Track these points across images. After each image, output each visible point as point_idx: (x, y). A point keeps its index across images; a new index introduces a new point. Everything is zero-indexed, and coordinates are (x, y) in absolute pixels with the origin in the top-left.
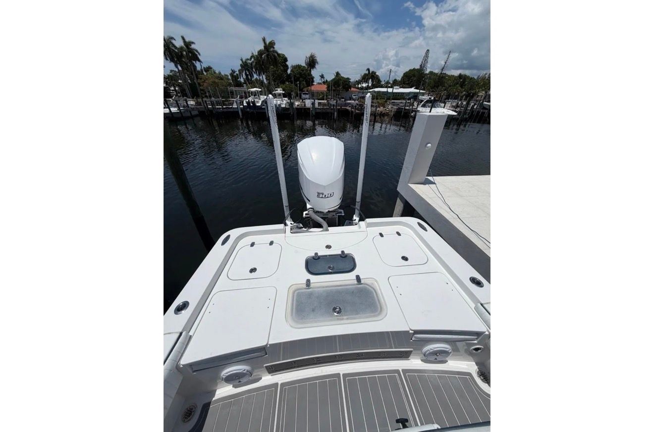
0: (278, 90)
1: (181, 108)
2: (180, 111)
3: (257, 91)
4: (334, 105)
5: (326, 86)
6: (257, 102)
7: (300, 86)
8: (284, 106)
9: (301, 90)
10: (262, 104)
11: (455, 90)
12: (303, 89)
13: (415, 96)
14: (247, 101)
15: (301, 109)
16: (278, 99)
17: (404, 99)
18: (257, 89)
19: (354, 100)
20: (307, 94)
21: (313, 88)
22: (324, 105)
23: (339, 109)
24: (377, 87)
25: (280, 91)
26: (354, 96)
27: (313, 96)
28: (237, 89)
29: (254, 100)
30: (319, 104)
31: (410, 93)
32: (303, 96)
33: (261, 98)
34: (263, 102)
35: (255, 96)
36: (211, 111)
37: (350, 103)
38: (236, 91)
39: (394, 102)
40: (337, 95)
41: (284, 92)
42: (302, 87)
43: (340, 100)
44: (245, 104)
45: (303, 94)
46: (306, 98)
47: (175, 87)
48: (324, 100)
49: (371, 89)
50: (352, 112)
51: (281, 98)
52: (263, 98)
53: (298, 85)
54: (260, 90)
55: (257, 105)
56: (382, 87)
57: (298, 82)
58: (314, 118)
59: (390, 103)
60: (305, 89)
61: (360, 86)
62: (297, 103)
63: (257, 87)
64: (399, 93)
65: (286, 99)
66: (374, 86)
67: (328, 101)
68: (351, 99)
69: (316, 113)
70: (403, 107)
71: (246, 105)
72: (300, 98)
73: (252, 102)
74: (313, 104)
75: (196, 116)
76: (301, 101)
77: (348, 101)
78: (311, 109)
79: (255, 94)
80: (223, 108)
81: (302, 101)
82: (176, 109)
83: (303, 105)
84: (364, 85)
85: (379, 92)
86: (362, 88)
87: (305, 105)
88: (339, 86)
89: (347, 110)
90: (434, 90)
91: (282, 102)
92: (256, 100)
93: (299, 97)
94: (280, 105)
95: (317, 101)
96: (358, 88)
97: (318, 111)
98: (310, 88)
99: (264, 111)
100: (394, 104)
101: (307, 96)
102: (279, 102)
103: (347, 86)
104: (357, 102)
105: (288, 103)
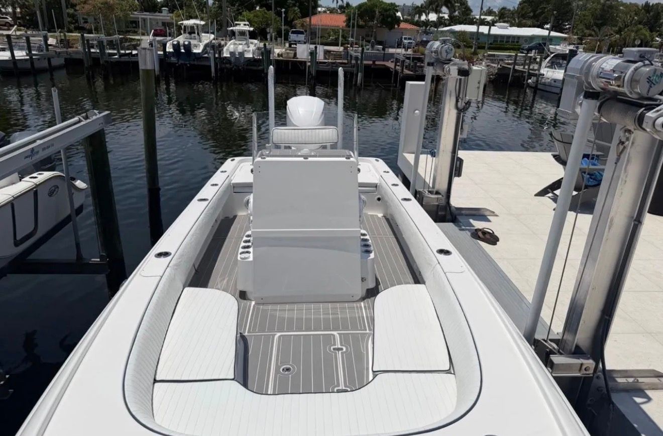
0: (240, 25)
1: (33, 52)
2: (31, 58)
3: (197, 25)
4: (357, 58)
5: (343, 18)
6: (196, 46)
7: (286, 18)
8: (251, 56)
9: (289, 23)
10: (203, 50)
11: (633, 34)
12: (293, 20)
13: (541, 45)
14: (175, 43)
15: (286, 62)
16: (238, 42)
17: (519, 49)
18: (197, 22)
19: (406, 48)
20: (302, 33)
21: (315, 20)
22: (337, 55)
23: (367, 67)
24: (460, 23)
25: (243, 26)
26: (405, 39)
27: (313, 36)
28: (147, 16)
29: (190, 43)
30: (327, 53)
31: (532, 38)
32: (293, 37)
33: (203, 39)
34: (206, 46)
35: (190, 33)
36: (96, 60)
37: (392, 55)
38: (144, 20)
39: (494, 55)
40: (368, 37)
41: (252, 29)
42: (291, 16)
43: (373, 47)
44: (169, 49)
45: (293, 32)
46: (299, 42)
47: (14, 8)
48: (337, 45)
49: (446, 26)
50: (396, 72)
51: (246, 39)
52: (208, 38)
53: (283, 15)
54: (203, 23)
55: (195, 51)
56: (471, 22)
57: (283, 10)
58: (312, 82)
59: (484, 56)
60: (298, 22)
61: (423, 18)
62: (277, 51)
63: (196, 18)
64: (509, 37)
65: (255, 41)
66: (453, 21)
67: (346, 48)
68: (399, 45)
69: (318, 72)
70: (511, 67)
71: (171, 50)
72: (286, 39)
73: (184, 45)
74: (313, 54)
75: (59, 68)
76: (287, 45)
77: (391, 51)
78: (309, 64)
79: (192, 31)
80: (121, 55)
81: (290, 46)
82: (24, 53)
83: (292, 55)
84: (433, 17)
85: (463, 33)
86: (427, 23)
87: (295, 54)
88: (372, 18)
89: (388, 69)
90: (593, 33)
91: (246, 49)
92: (193, 42)
93: (282, 36)
94: (242, 54)
95: (321, 49)
96: (418, 24)
97: (322, 68)
98: (308, 19)
99: (207, 63)
100: (492, 58)
101: (301, 37)
102: (240, 48)
103: (389, 19)
104: (410, 52)
105: (259, 49)
